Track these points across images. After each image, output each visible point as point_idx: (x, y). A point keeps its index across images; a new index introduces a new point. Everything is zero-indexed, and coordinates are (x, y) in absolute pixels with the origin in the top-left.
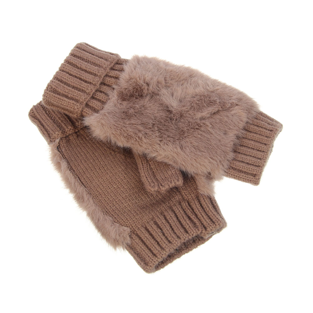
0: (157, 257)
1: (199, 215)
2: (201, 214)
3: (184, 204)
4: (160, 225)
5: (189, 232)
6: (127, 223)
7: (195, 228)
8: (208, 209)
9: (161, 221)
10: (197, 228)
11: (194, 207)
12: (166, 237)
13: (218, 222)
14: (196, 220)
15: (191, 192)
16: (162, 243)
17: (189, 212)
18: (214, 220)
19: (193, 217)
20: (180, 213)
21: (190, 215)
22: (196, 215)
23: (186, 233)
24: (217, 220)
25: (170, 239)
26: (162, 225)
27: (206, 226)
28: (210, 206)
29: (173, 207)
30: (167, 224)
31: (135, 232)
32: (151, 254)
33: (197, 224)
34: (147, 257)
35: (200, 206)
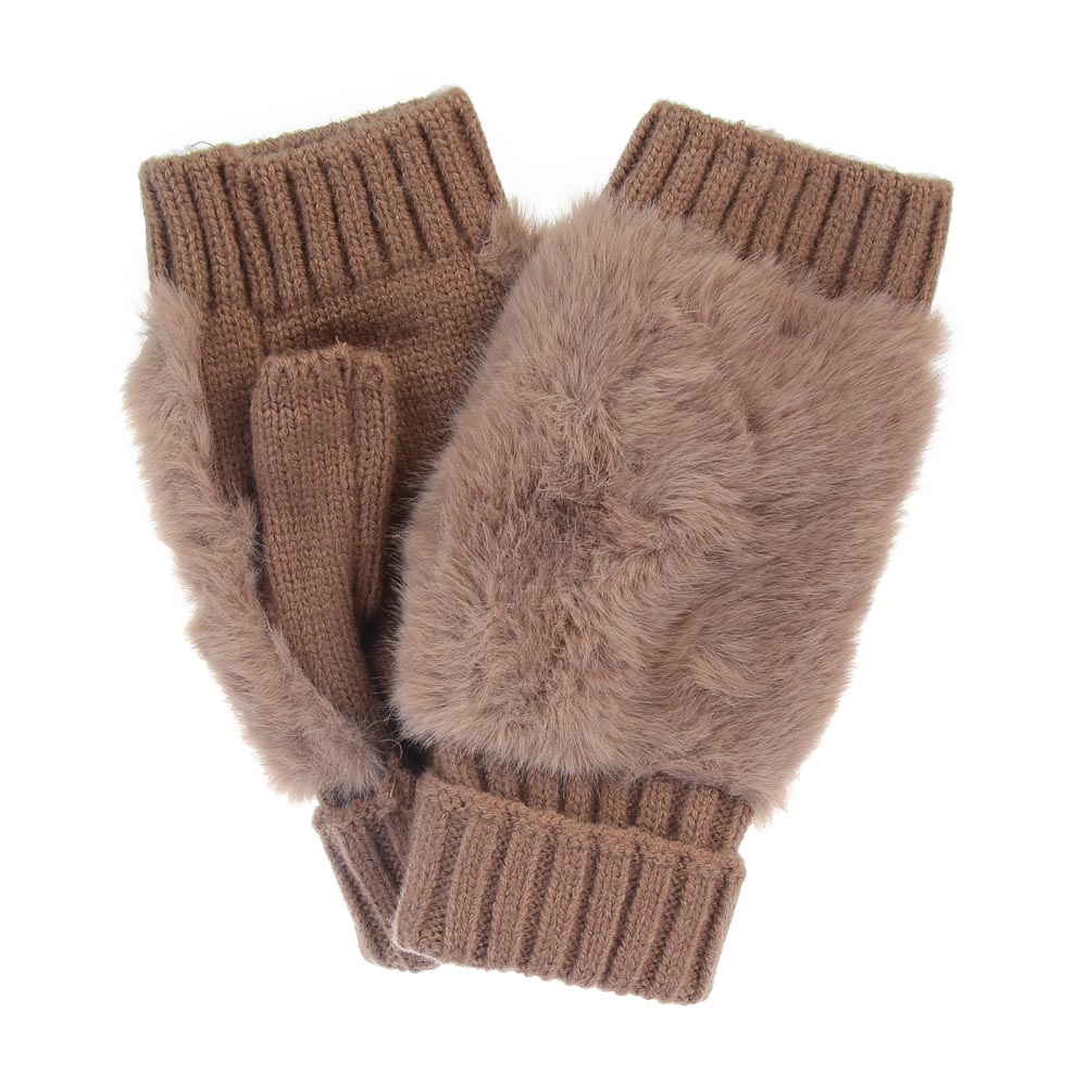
0: (420, 127)
1: (227, 227)
2: (220, 228)
3: (264, 294)
4: (371, 238)
5: (281, 176)
6: (483, 287)
7: (257, 183)
8: (191, 238)
9: (364, 251)
10: (249, 184)
12: (365, 186)
13: (173, 174)
14: (246, 213)
15: (229, 331)
16: (387, 168)
17: (257, 251)
18: (183, 187)
19: (251, 231)
20: (287, 253)
21: (259, 242)
22: (237, 232)
23: (294, 177)
24: (172, 181)
25: (356, 173)
26: (367, 234)
27: (217, 177)
29: (305, 297)
30: (346, 235)
32: (434, 142)
33: (245, 196)
34: (450, 137)
35: (213, 261)
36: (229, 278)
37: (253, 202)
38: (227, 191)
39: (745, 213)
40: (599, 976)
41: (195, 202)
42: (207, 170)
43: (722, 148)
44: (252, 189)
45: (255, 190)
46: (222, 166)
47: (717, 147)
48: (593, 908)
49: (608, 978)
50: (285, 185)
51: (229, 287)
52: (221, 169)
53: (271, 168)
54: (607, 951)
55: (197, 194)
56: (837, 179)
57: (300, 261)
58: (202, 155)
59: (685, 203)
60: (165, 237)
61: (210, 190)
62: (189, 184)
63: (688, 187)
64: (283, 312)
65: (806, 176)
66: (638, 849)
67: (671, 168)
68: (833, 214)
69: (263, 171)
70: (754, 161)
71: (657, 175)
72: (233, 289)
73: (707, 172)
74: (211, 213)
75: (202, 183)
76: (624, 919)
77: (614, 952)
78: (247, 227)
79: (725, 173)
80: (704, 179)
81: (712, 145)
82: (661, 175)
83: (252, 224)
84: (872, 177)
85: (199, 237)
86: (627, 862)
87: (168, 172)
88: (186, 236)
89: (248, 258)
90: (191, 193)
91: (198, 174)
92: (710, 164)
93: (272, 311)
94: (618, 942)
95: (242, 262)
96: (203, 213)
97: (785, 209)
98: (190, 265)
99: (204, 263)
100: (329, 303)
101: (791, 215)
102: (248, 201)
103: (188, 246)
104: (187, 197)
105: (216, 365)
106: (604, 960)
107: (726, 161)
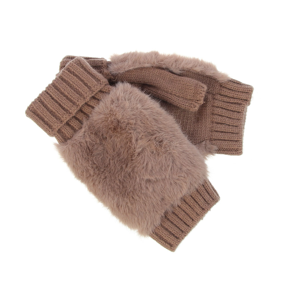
1: (235, 96)
2: (235, 94)
3: (218, 97)
5: (240, 111)
7: (241, 105)
8: (236, 88)
9: (219, 119)
10: (241, 104)
11: (226, 94)
13: (250, 91)
14: (236, 101)
15: (215, 87)
17: (228, 100)
18: (246, 91)
19: (232, 101)
20: (225, 105)
21: (229, 101)
22: (233, 98)
27: (245, 99)
28: (235, 85)
29: (214, 105)
31: (212, 139)
35: (229, 90)
36: (225, 92)
37: (237, 103)
38: (241, 99)
39: (191, 202)
40: (48, 91)
41: (243, 92)
42: (248, 97)
43: (207, 204)
44: (240, 104)
45: (240, 105)
46: (247, 101)
47: (208, 203)
48: (63, 97)
49: (46, 92)
50: (238, 111)
51: (223, 90)
52: (247, 100)
53: (242, 109)
54: (52, 95)
55: (244, 93)
56: (188, 226)
57: (222, 107)
58: (250, 98)
59: (199, 191)
60: (238, 84)
61: (244, 96)
62: (247, 93)
63: (203, 193)
64: (213, 99)
65: (192, 219)
66: (70, 113)
67: (208, 192)
68: (181, 222)
69: (243, 108)
70: (201, 209)
71: (208, 188)
72: (223, 91)
73: (204, 199)
74: (239, 94)
75: (245, 95)
76: (57, 102)
77: (51, 96)
78: (233, 100)
79: (201, 202)
80: (203, 197)
81: (208, 202)
82: (207, 189)
83: (233, 101)
84: (186, 233)
85: (235, 90)
86: (69, 109)
87: (251, 90)
88: (237, 87)
89: (227, 97)
90: (245, 92)
91: (248, 95)
92: (205, 200)
93: (214, 97)
94: (53, 98)
95: (226, 96)
96: (239, 92)
97: (188, 212)
98: (231, 85)
99: (230, 88)
100: (211, 108)
101: (185, 212)
102: (238, 103)
103: (235, 86)
104: (244, 91)
105: (209, 81)
106: (51, 93)
107: (204, 203)
